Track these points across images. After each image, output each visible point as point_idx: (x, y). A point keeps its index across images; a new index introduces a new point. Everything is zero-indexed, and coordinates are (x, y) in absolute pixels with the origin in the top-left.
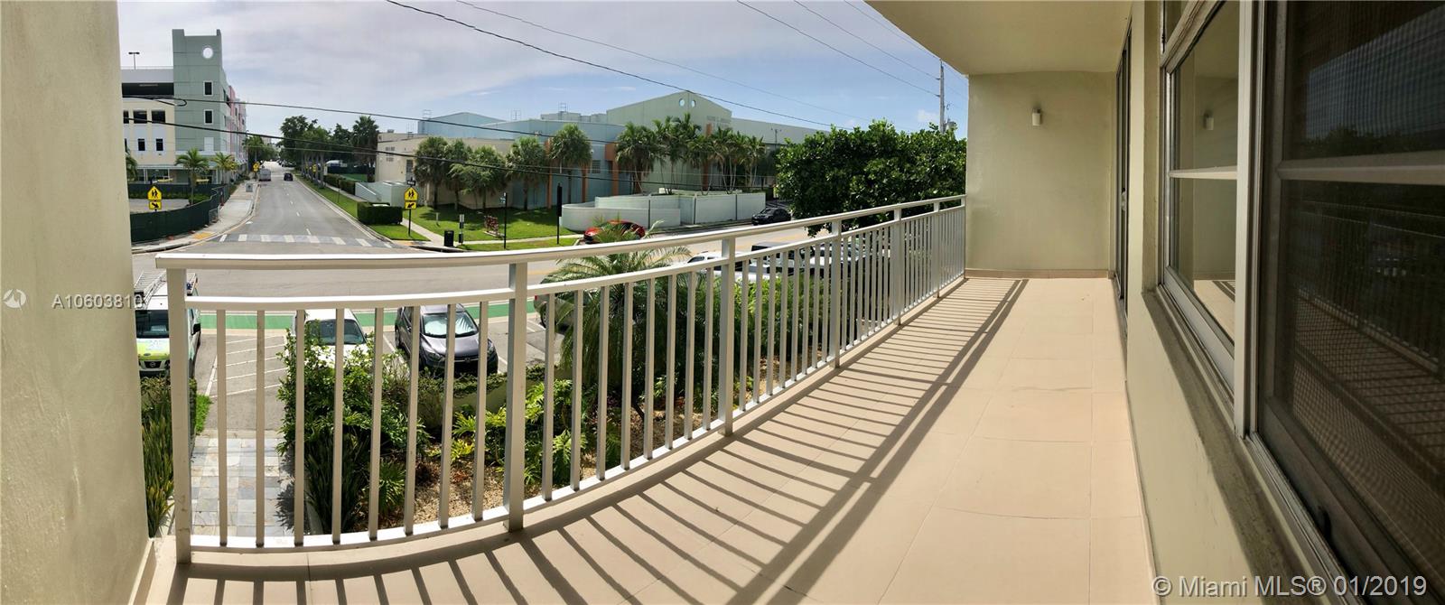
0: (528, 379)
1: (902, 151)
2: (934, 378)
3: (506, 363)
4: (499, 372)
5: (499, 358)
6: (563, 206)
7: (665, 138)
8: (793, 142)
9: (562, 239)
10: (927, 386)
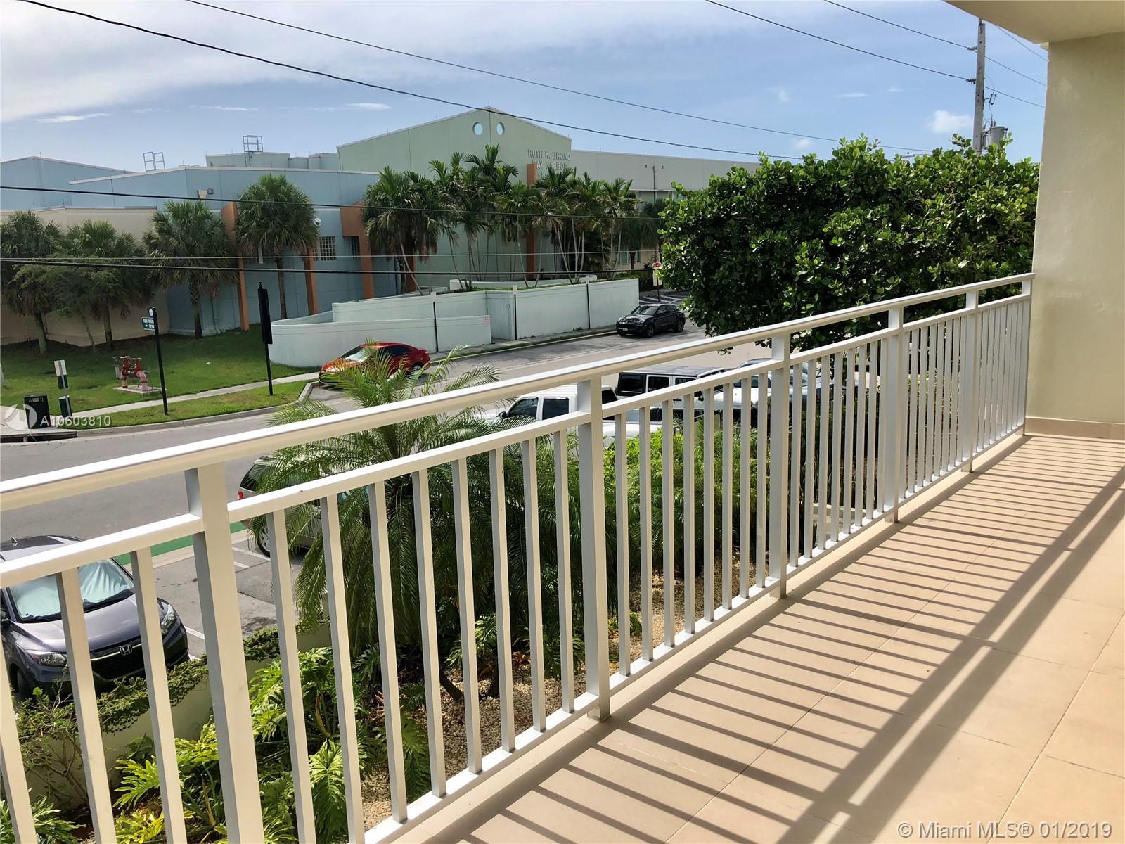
0: (247, 658)
1: (896, 193)
2: (965, 630)
3: (203, 637)
4: (192, 658)
5: (188, 630)
6: (273, 325)
7: (454, 191)
8: (687, 187)
9: (280, 385)
10: (953, 644)
